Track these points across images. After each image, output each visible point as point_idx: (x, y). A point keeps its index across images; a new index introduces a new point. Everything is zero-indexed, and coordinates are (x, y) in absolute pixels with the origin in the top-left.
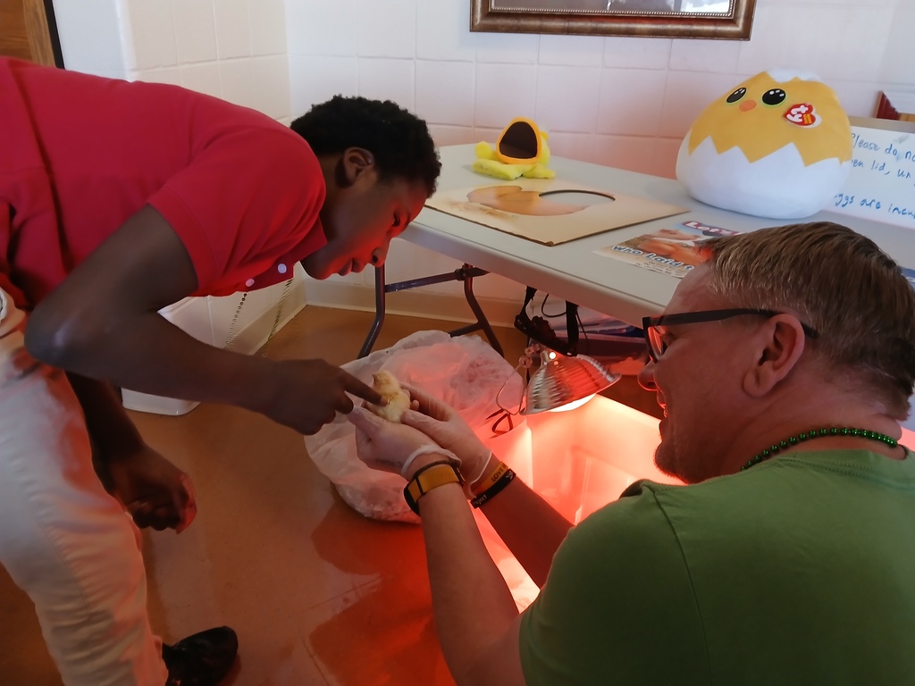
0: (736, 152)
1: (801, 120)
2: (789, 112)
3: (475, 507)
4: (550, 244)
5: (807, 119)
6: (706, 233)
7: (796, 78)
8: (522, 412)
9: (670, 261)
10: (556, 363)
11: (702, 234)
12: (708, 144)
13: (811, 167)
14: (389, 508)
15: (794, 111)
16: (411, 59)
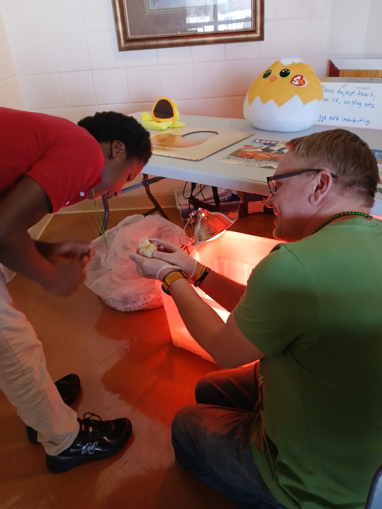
0: (272, 103)
1: (299, 83)
2: (293, 80)
3: (196, 287)
4: (197, 161)
5: (302, 83)
6: (265, 144)
7: (293, 62)
8: (193, 244)
9: (254, 160)
10: (206, 218)
11: (263, 145)
12: (258, 100)
13: (307, 105)
14: (135, 304)
15: (295, 79)
16: (89, 70)
